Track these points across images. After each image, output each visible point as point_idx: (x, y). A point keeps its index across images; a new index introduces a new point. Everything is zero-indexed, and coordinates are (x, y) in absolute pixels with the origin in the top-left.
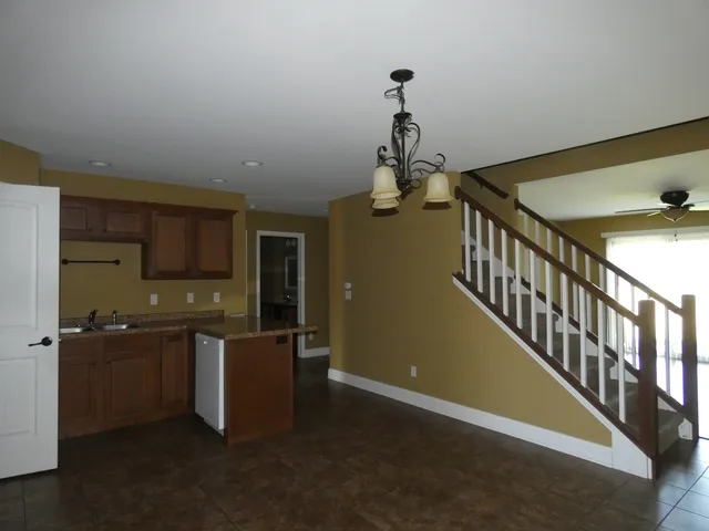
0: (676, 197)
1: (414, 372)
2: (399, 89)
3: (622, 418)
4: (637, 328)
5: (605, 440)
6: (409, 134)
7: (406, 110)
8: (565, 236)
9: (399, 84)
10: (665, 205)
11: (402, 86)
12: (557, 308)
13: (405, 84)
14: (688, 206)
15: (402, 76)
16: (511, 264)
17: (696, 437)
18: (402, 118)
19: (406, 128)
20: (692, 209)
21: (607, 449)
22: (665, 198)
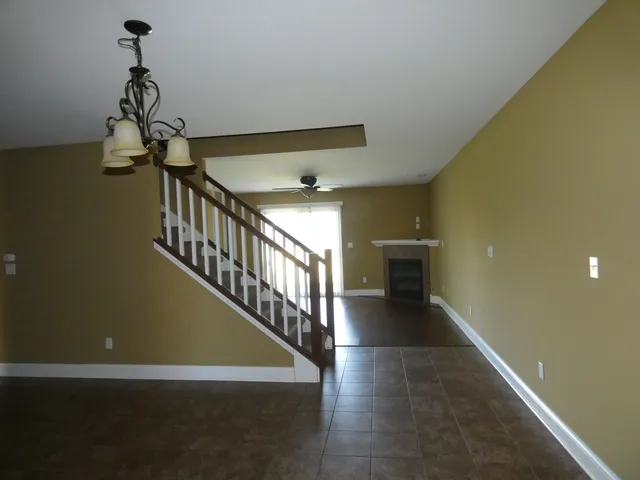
0: (309, 180)
1: (109, 344)
2: (136, 42)
3: (300, 343)
4: (308, 275)
5: (289, 362)
6: (149, 91)
7: (144, 65)
8: (246, 206)
9: (135, 36)
10: (303, 186)
11: (138, 38)
12: (238, 264)
13: (141, 37)
14: (316, 188)
15: (138, 28)
16: (199, 227)
17: (334, 346)
18: (138, 73)
19: (145, 86)
20: (318, 190)
21: (290, 369)
22: (304, 180)
